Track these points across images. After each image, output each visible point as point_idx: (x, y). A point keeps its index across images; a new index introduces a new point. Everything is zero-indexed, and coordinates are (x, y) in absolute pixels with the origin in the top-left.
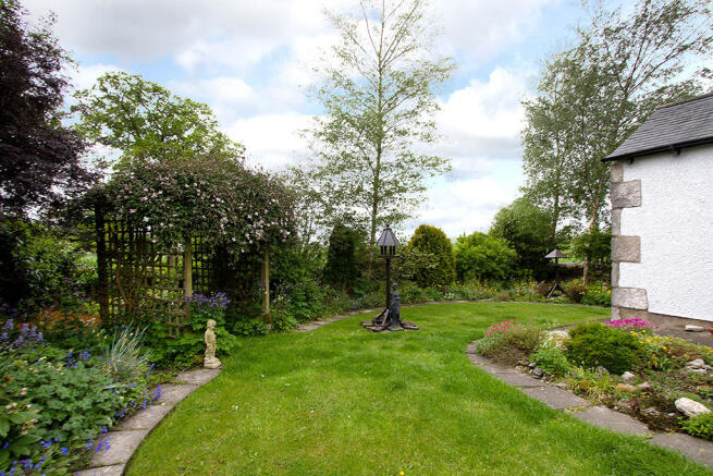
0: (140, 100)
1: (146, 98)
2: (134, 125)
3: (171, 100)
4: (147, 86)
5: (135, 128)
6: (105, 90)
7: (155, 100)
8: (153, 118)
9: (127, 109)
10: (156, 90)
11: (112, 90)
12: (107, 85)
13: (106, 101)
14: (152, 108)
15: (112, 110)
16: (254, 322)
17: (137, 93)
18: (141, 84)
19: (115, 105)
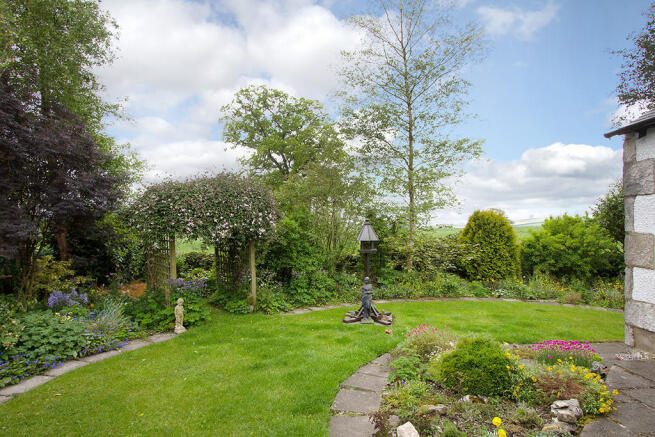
0: (266, 106)
1: (270, 103)
2: (262, 127)
3: (289, 101)
4: (270, 92)
5: (262, 130)
6: (240, 102)
7: (277, 103)
8: (276, 118)
9: (256, 115)
10: (277, 94)
11: (246, 102)
12: (242, 98)
13: (243, 111)
14: (275, 110)
15: (247, 117)
16: (240, 302)
17: (263, 101)
18: (266, 94)
19: (250, 113)
